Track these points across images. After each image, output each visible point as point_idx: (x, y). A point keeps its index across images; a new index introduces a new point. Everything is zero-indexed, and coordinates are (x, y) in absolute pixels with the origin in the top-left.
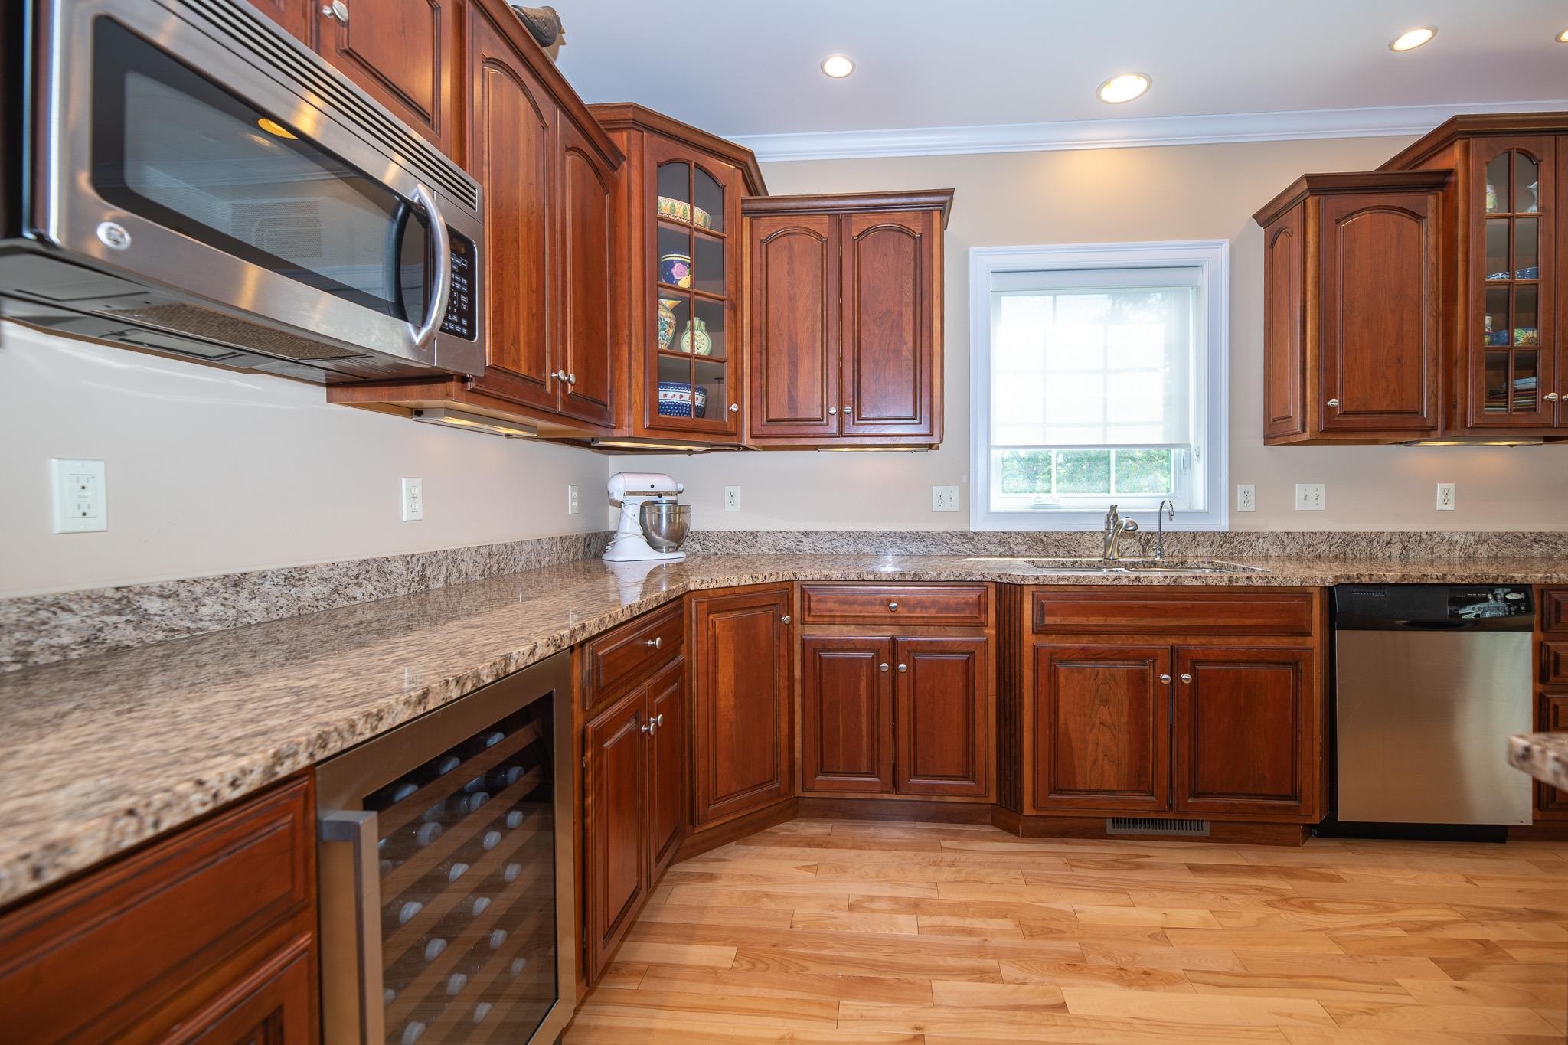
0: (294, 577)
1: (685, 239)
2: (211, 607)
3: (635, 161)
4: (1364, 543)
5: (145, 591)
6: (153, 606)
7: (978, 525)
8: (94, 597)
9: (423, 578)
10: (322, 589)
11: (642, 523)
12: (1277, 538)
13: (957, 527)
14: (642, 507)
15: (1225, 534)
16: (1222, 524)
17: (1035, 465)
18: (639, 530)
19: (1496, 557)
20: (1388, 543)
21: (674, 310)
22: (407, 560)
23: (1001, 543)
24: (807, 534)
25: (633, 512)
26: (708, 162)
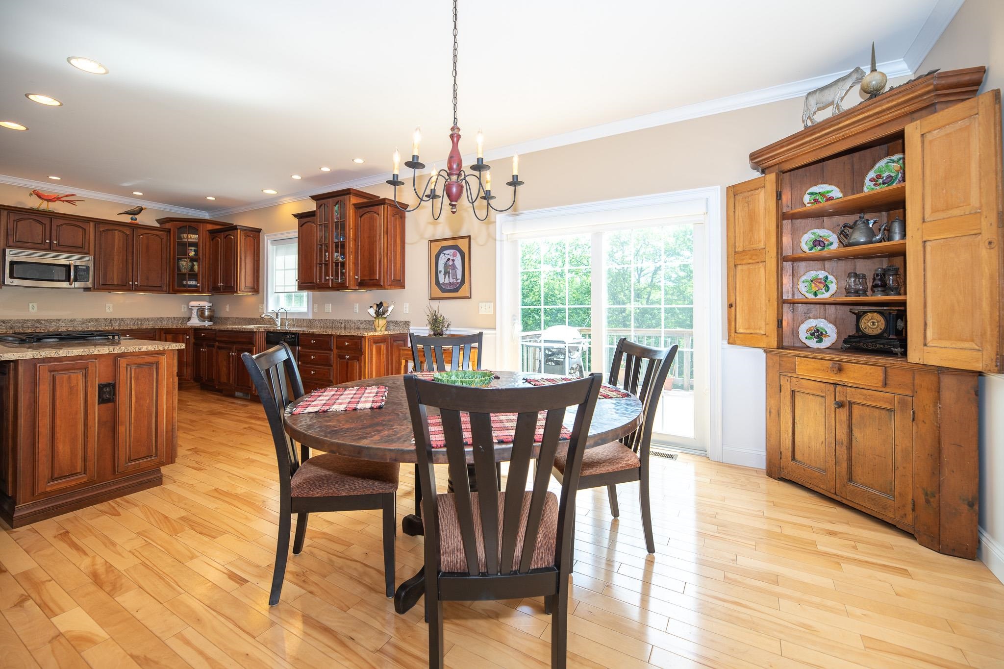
4: (337, 323)
5: (42, 320)
6: (43, 322)
7: (265, 316)
8: (34, 320)
11: (198, 314)
12: (319, 321)
14: (197, 310)
15: (309, 319)
16: (311, 317)
18: (196, 317)
19: (365, 328)
20: (342, 323)
22: (105, 319)
25: (195, 311)
26: (193, 224)
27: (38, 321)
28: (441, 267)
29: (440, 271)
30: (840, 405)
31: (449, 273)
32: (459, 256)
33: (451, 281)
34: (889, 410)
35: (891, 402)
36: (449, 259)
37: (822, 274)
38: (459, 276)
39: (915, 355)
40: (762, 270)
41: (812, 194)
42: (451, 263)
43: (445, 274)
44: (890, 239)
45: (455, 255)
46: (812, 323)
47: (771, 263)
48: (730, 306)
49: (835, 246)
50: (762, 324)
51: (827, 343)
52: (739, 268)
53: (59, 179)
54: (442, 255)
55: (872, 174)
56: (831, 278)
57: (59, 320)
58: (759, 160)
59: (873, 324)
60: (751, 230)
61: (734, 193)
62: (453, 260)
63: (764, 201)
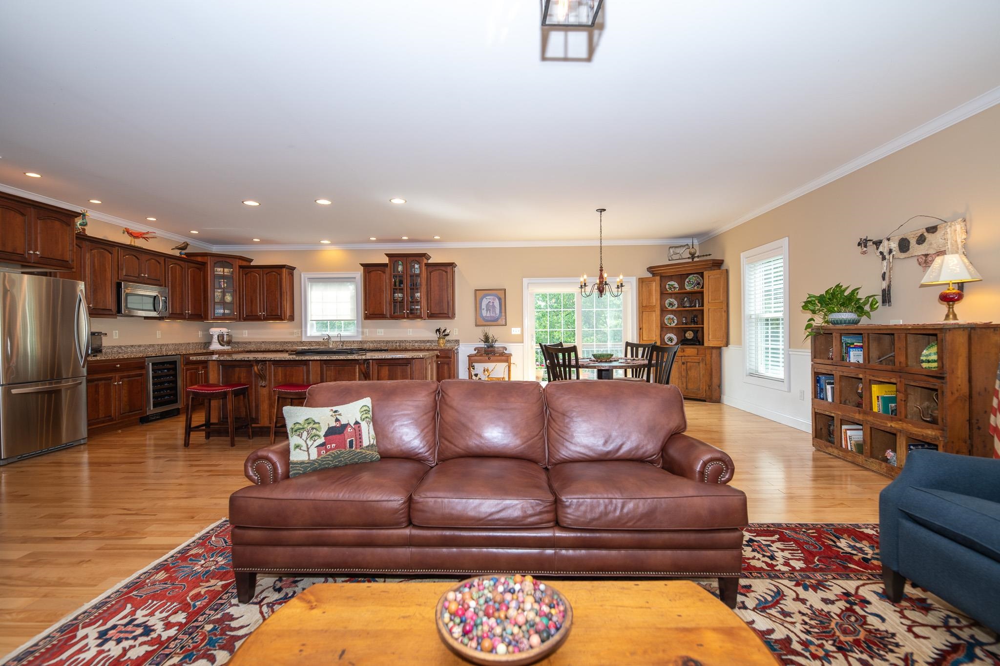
0: (140, 346)
1: (223, 277)
2: (129, 349)
3: (209, 263)
4: (390, 343)
6: (123, 348)
7: (304, 340)
8: (117, 346)
9: (161, 348)
10: (144, 348)
11: (218, 339)
12: (372, 342)
13: (299, 340)
14: (217, 335)
15: (360, 341)
16: (361, 339)
17: (323, 324)
18: (217, 341)
20: (395, 343)
21: (221, 292)
22: (158, 345)
23: (310, 344)
24: (263, 342)
25: (215, 337)
26: (228, 260)
27: (120, 347)
28: (484, 306)
29: (483, 309)
30: (683, 363)
31: (490, 310)
32: (497, 300)
33: (492, 315)
34: (699, 362)
35: (699, 359)
36: (490, 302)
37: (672, 316)
38: (498, 311)
39: (706, 344)
40: (654, 315)
41: (669, 285)
42: (491, 304)
43: (487, 311)
44: (695, 307)
45: (494, 299)
46: (669, 335)
47: (658, 312)
48: (640, 329)
49: (676, 306)
50: (654, 336)
51: (674, 342)
52: (644, 313)
53: (155, 219)
54: (484, 299)
55: (687, 280)
56: (675, 318)
57: (132, 346)
58: (651, 269)
59: (689, 335)
60: (649, 298)
61: (642, 281)
62: (493, 303)
63: (655, 287)
